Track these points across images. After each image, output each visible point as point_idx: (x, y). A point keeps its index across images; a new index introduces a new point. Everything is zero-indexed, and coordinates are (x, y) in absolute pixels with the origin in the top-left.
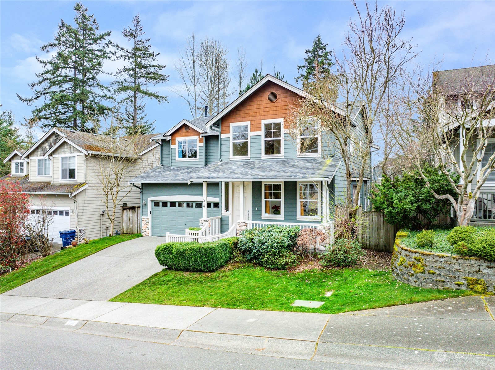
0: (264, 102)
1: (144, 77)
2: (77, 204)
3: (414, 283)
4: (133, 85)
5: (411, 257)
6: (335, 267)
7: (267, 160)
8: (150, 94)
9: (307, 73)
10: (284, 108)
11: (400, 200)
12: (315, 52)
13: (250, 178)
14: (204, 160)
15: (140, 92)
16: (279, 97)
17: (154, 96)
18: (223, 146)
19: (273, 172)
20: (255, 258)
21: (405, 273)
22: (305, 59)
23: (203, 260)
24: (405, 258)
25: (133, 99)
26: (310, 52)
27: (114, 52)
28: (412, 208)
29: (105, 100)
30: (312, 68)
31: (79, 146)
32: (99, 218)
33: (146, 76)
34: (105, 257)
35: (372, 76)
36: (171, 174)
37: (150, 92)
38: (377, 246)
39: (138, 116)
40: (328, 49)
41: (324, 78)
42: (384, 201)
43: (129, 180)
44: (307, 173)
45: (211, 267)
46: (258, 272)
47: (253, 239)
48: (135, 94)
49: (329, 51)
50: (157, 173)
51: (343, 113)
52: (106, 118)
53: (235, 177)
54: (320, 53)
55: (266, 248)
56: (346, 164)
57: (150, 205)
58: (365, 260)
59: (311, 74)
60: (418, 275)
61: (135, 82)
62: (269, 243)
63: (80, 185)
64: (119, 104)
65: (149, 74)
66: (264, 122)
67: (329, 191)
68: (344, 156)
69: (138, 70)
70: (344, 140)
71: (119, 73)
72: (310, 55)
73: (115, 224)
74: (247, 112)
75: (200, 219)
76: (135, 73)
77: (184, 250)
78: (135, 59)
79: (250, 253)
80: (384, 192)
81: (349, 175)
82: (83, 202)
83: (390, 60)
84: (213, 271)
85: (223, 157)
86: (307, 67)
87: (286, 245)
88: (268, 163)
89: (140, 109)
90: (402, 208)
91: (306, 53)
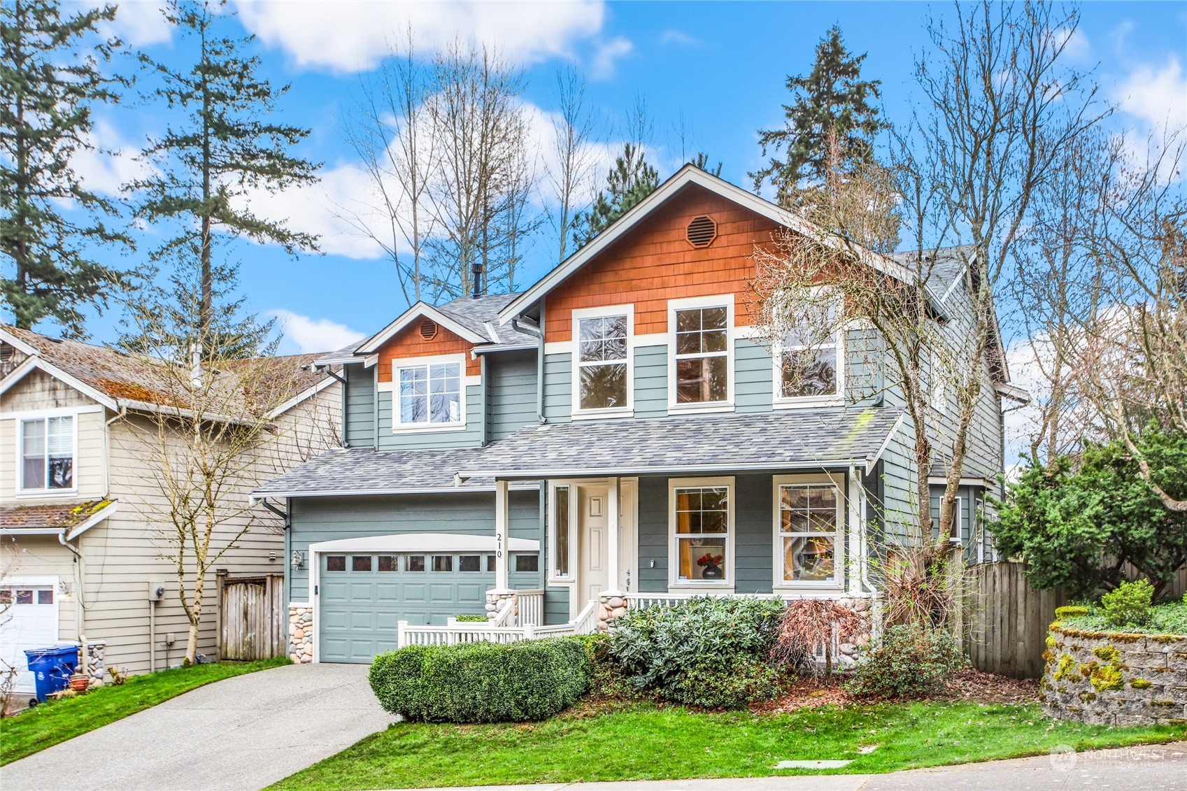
0: (676, 247)
1: (237, 166)
2: (82, 564)
3: (1097, 717)
4: (198, 193)
5: (1086, 652)
6: (884, 699)
7: (686, 417)
8: (254, 226)
9: (792, 155)
10: (733, 264)
11: (1067, 516)
12: (822, 83)
13: (638, 464)
14: (481, 427)
15: (227, 218)
16: (722, 231)
17: (271, 235)
18: (550, 379)
19: (706, 447)
20: (659, 681)
21: (1072, 697)
22: (787, 108)
23: (516, 685)
24: (1072, 657)
25: (198, 242)
26: (803, 84)
27: (128, 77)
28: (1099, 537)
29: (99, 244)
30: (812, 140)
31: (87, 382)
32: (146, 613)
33: (244, 163)
34: (195, 711)
35: (989, 168)
36: (383, 470)
37: (259, 218)
38: (1009, 662)
39: (216, 303)
40: (865, 76)
41: (853, 175)
42: (1021, 520)
43: (250, 490)
44: (805, 449)
45: (538, 704)
46: (669, 716)
47: (652, 632)
48: (206, 223)
49: (869, 81)
50: (335, 469)
51: (907, 278)
52: (102, 306)
53: (594, 463)
54: (839, 86)
55: (691, 653)
56: (916, 421)
57: (313, 564)
58: (970, 689)
59: (806, 160)
60: (1105, 696)
61: (206, 186)
62: (699, 640)
63: (90, 506)
64: (154, 258)
65: (254, 157)
66: (675, 306)
67: (868, 495)
68: (909, 398)
69: (215, 142)
70: (911, 352)
71: (151, 151)
72: (805, 94)
73: (201, 627)
74: (624, 275)
75: (487, 593)
76: (207, 154)
77: (458, 660)
78: (206, 105)
79: (645, 670)
80: (1023, 497)
81: (924, 449)
82: (100, 560)
83: (1037, 124)
84: (542, 718)
85: (549, 412)
86: (792, 137)
87: (746, 642)
88: (688, 425)
89: (224, 279)
90: (1072, 538)
91: (789, 86)
